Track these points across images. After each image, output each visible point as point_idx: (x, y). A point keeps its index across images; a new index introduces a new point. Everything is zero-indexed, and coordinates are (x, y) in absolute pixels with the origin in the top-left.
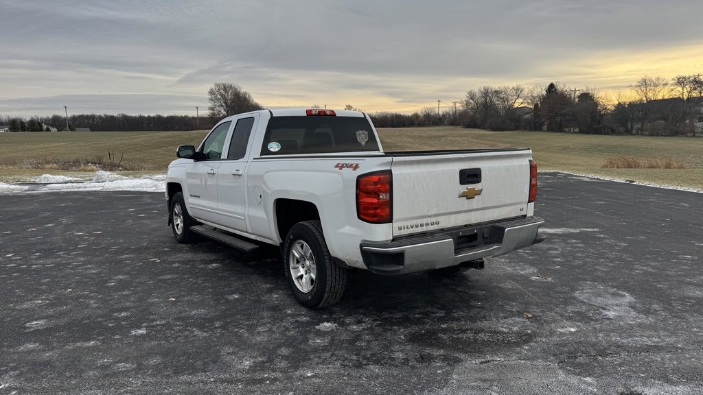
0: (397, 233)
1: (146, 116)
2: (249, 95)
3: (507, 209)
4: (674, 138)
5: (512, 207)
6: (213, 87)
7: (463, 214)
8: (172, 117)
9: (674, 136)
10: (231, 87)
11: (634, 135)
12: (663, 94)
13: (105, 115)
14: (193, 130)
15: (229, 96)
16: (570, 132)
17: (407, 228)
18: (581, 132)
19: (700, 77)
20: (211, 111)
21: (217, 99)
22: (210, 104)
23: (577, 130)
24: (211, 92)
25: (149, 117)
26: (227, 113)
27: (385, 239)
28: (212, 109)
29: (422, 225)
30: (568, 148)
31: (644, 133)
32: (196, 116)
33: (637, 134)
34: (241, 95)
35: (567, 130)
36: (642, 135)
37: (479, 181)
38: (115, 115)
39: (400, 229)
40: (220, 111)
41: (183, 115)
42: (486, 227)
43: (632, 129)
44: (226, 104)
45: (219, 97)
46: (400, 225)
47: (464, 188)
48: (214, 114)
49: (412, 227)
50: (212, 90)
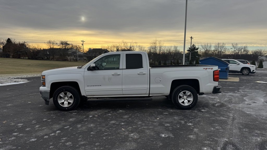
4: (64, 62)
9: (64, 61)
11: (50, 60)
12: (56, 47)
16: (23, 59)
18: (29, 59)
19: (68, 42)
23: (27, 58)
30: (30, 65)
31: (54, 60)
33: (52, 60)
35: (22, 58)
36: (53, 60)
43: (49, 58)
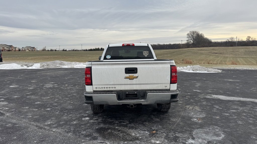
0: (95, 89)
1: (166, 44)
2: (203, 35)
3: (156, 85)
5: (159, 85)
6: (189, 32)
7: (129, 85)
8: (174, 44)
10: (195, 32)
13: (153, 44)
14: (180, 49)
15: (195, 35)
17: (100, 88)
20: (187, 42)
21: (190, 37)
22: (187, 39)
24: (188, 35)
25: (167, 44)
26: (193, 42)
27: (90, 91)
28: (188, 41)
29: (107, 88)
32: (181, 43)
34: (200, 35)
37: (136, 73)
38: (156, 44)
39: (96, 88)
40: (190, 41)
41: (178, 43)
42: (142, 92)
44: (193, 38)
45: (191, 36)
46: (96, 87)
47: (128, 75)
48: (188, 43)
49: (102, 88)
50: (188, 33)
